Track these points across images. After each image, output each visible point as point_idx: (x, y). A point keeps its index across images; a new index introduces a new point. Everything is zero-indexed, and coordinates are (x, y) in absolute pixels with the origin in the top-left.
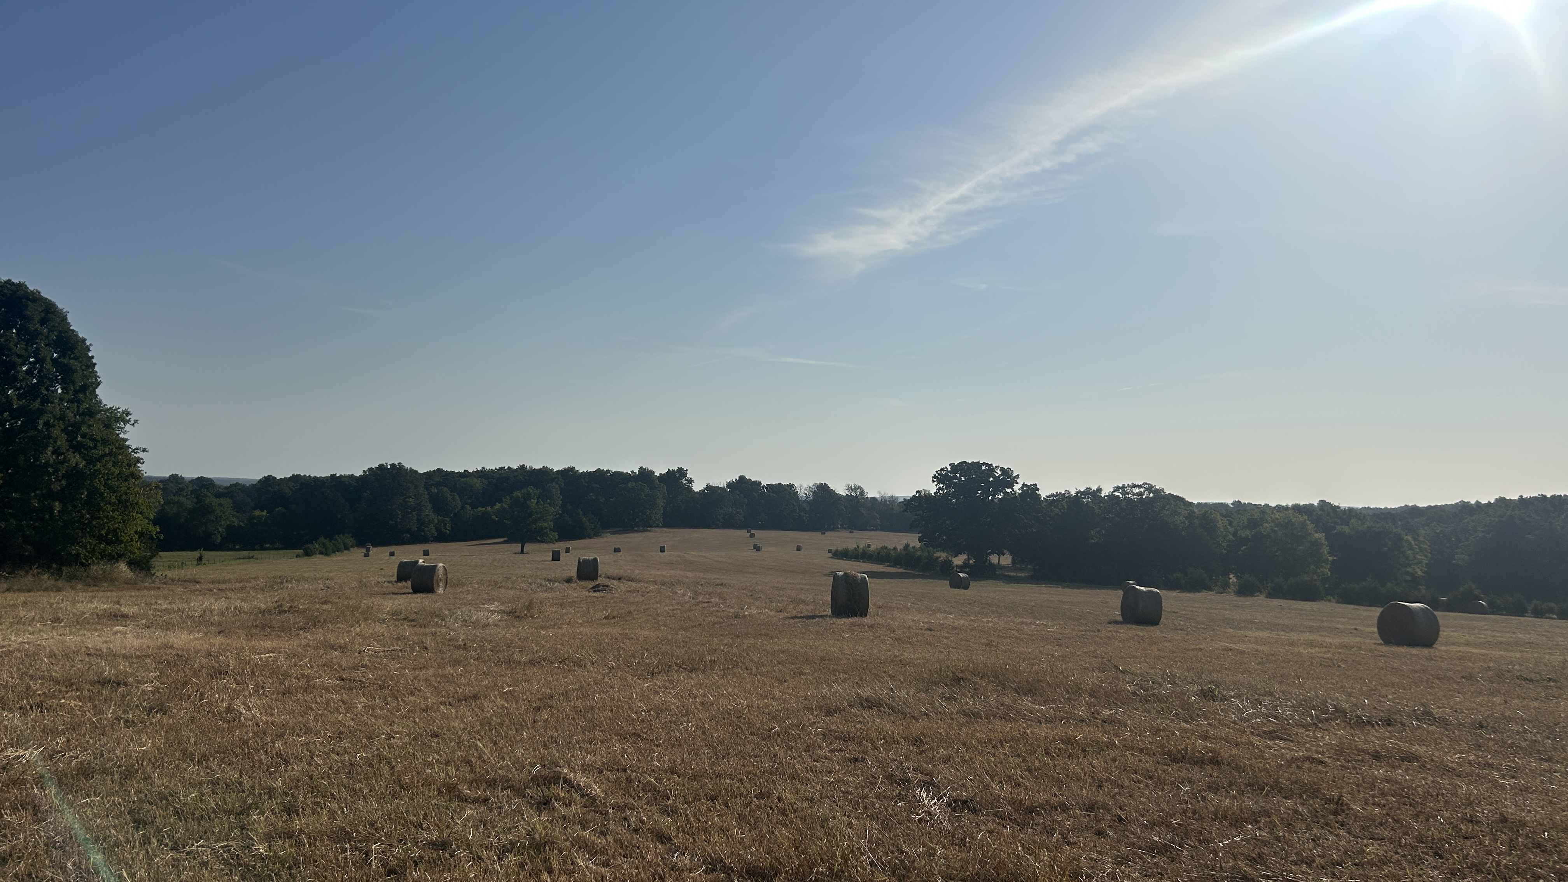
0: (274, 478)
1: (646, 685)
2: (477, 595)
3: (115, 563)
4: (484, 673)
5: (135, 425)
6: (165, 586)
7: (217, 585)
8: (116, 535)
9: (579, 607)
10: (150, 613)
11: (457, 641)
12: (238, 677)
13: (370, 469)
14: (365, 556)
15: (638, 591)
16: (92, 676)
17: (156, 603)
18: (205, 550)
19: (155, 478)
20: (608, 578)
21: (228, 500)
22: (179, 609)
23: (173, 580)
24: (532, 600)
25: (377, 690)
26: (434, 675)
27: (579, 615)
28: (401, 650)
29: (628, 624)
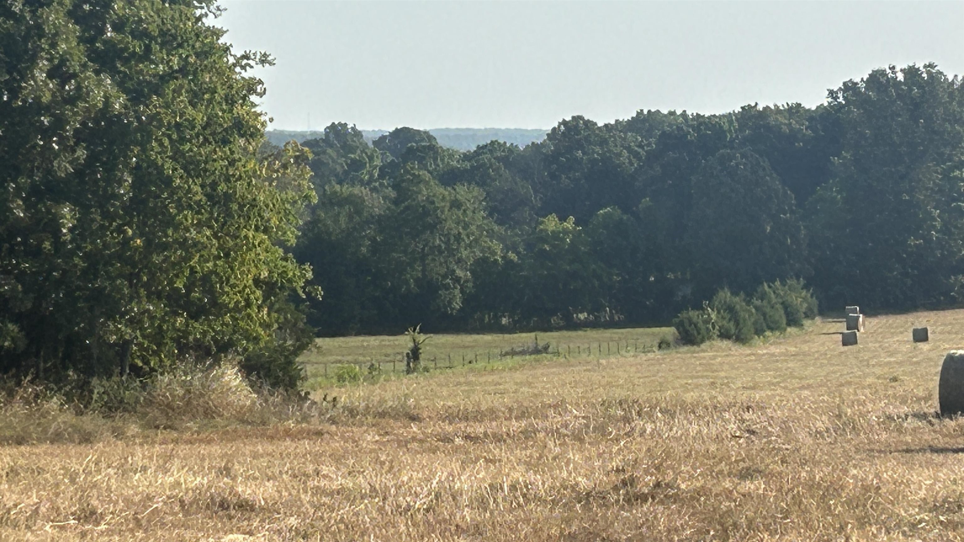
3: (212, 366)
6: (334, 428)
7: (462, 425)
8: (210, 291)
10: (306, 498)
13: (849, 87)
17: (317, 472)
19: (294, 134)
21: (477, 191)
22: (373, 489)
23: (352, 412)
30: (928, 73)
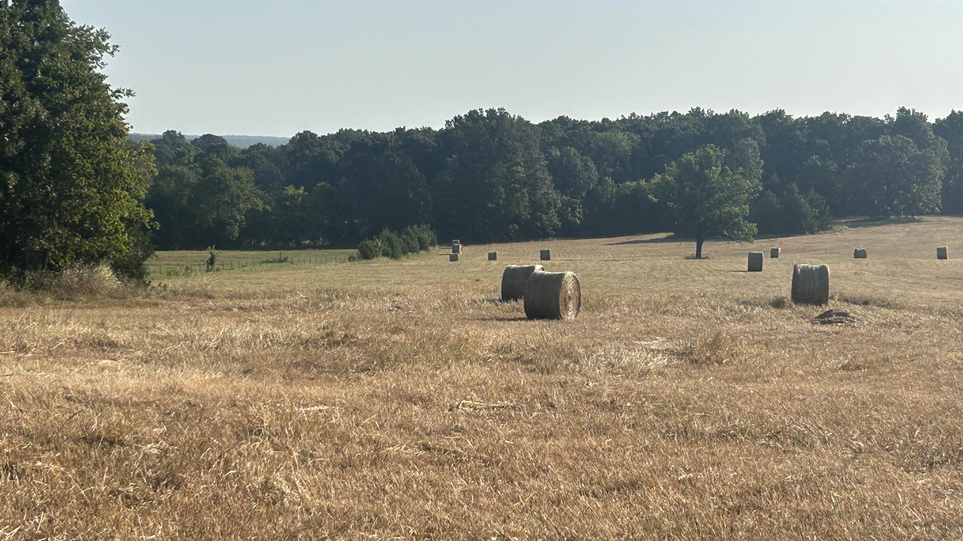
0: (313, 136)
1: (920, 482)
2: (628, 323)
3: (94, 266)
4: (646, 448)
5: (116, 53)
6: (164, 302)
7: (237, 301)
8: (95, 224)
9: (797, 349)
10: (147, 340)
11: (600, 395)
12: (276, 440)
13: (458, 119)
14: (451, 260)
15: (900, 325)
16: (75, 430)
17: (154, 326)
18: (217, 248)
19: (145, 136)
20: (846, 301)
21: (249, 172)
22: (186, 336)
23: (175, 293)
24: (718, 334)
25: (480, 467)
26: (567, 449)
27: (798, 361)
28: (514, 408)
29: (883, 380)
30: (500, 112)
